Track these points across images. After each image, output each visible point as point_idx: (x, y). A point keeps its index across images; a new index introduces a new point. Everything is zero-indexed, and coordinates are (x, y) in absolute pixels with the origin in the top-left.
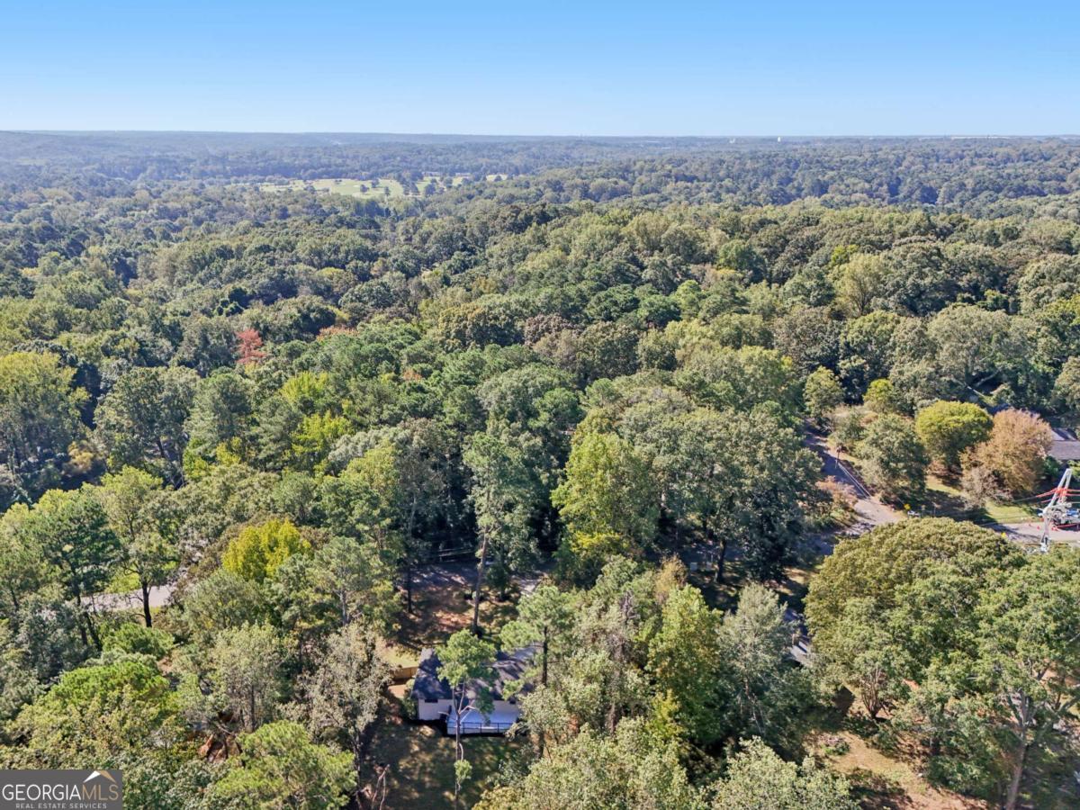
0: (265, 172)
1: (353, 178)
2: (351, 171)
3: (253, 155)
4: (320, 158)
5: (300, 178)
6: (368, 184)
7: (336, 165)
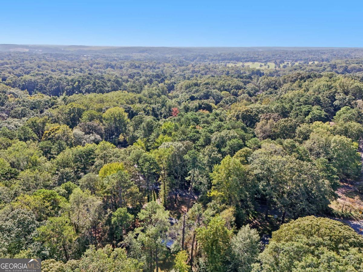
0: (231, 60)
1: (259, 62)
2: (259, 60)
3: (230, 54)
4: (251, 55)
5: (241, 62)
6: (263, 64)
7: (255, 58)
